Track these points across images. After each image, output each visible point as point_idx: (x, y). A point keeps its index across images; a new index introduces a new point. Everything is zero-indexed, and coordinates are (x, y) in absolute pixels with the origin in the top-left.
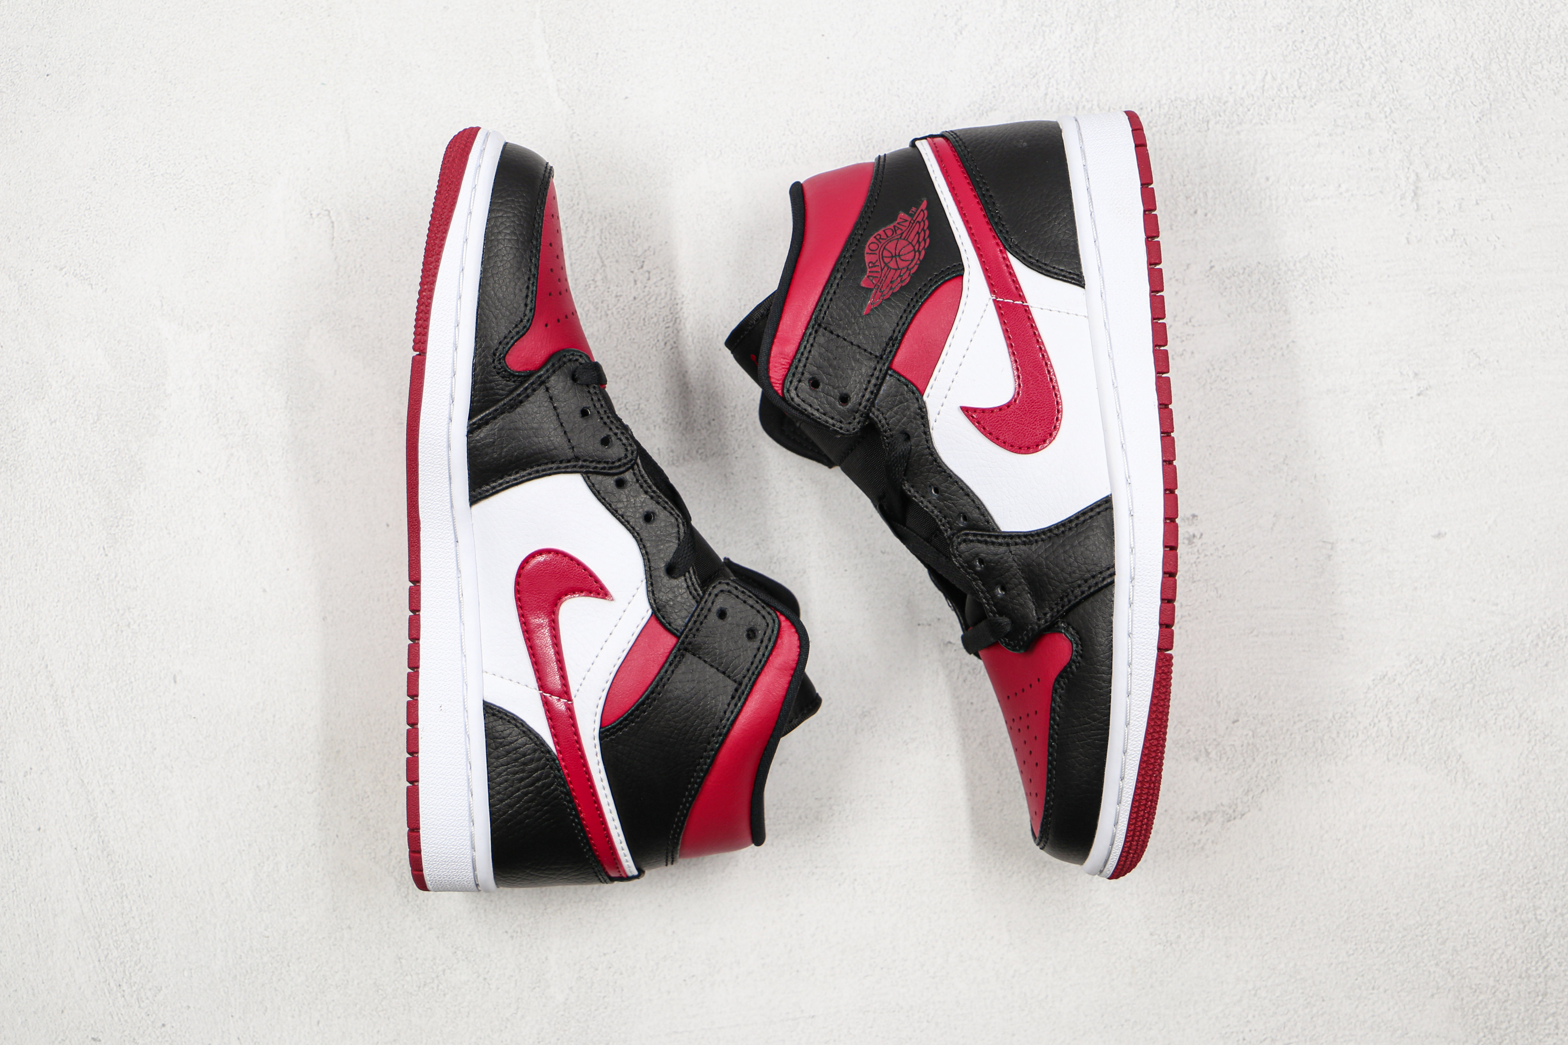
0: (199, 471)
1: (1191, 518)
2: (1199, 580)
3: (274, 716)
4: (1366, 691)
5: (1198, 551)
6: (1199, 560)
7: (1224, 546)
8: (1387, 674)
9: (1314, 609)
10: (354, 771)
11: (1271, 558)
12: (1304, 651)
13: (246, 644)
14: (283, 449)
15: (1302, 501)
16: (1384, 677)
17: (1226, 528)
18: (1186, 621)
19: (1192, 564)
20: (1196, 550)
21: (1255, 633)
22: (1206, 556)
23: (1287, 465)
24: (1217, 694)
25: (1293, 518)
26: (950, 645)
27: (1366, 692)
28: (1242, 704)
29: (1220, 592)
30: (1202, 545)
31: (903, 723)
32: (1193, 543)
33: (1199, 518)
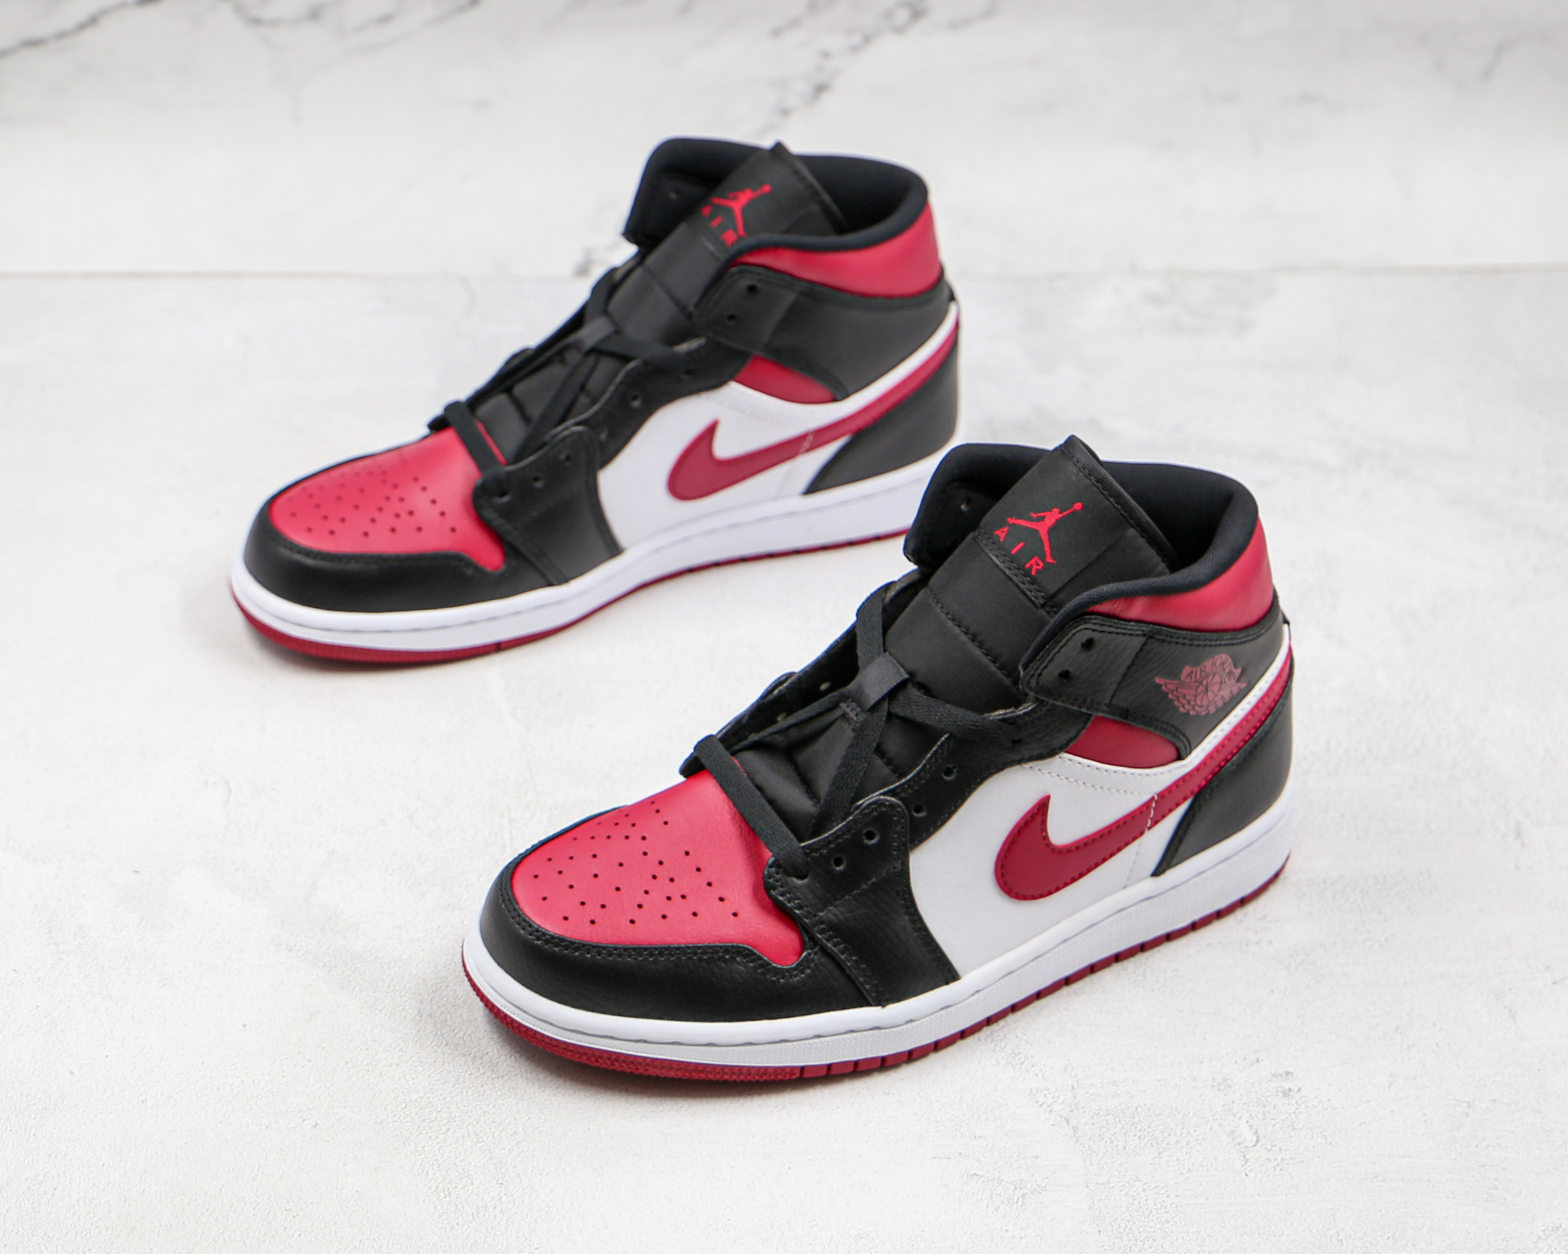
0: (15, 970)
1: (1285, 1074)
2: (1301, 1128)
3: (55, 1189)
4: (1535, 1240)
5: (1297, 1103)
6: (1298, 1110)
7: (1329, 1100)
8: (1560, 1226)
9: (1455, 1159)
10: (152, 1249)
11: (1392, 1112)
12: (1447, 1197)
13: (35, 1118)
14: (127, 958)
15: (1424, 1065)
16: (1558, 1228)
17: (1330, 1085)
18: (1288, 1164)
19: (1290, 1114)
20: (1294, 1101)
21: (1380, 1178)
22: (1307, 1107)
23: (1400, 1033)
24: (1338, 1232)
25: (1414, 1078)
26: (975, 1178)
27: (1536, 1242)
28: (1372, 1244)
29: (1329, 1140)
30: (1301, 1097)
31: (913, 1245)
32: (1290, 1095)
33: (1294, 1075)
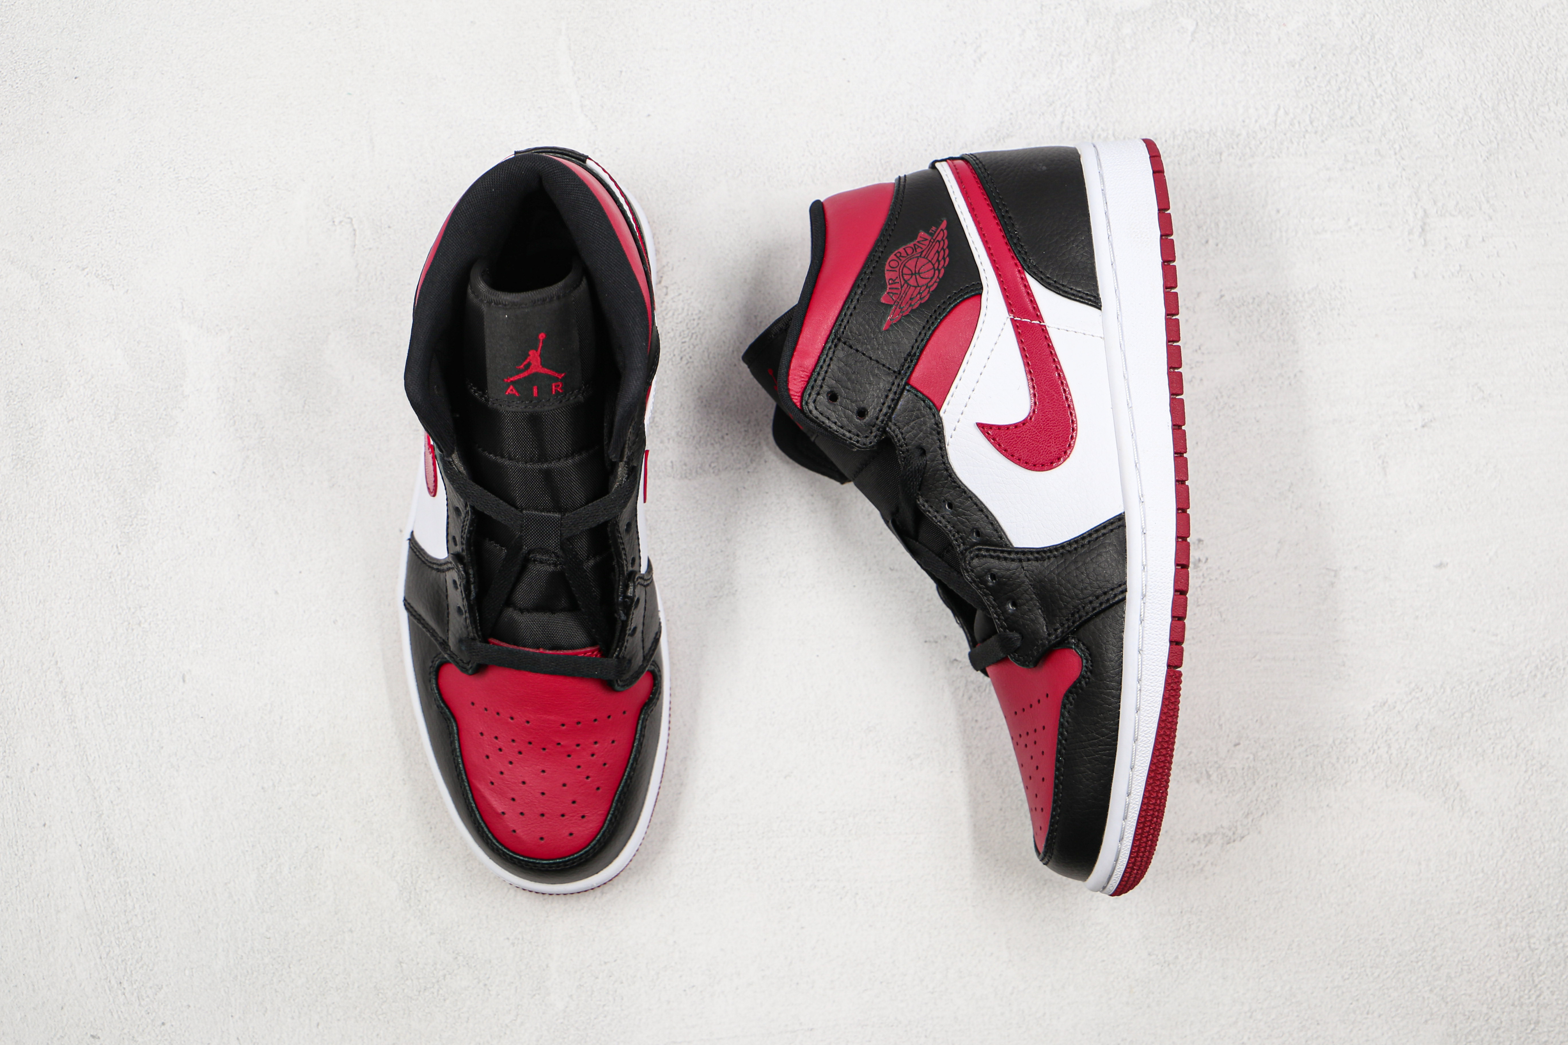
0: (214, 473)
1: (1197, 542)
2: (1204, 604)
3: (281, 718)
4: (1366, 717)
5: (1203, 575)
6: (1203, 584)
7: (1229, 571)
8: (1387, 702)
9: (1317, 635)
10: (359, 774)
11: (1275, 583)
12: (1306, 676)
13: (256, 645)
14: (299, 453)
15: (1307, 528)
16: (1384, 704)
17: (1231, 553)
18: (1190, 644)
19: (1196, 588)
20: (1201, 574)
21: (1258, 657)
22: (1211, 580)
23: (1293, 492)
24: (1220, 717)
25: (1297, 545)
26: (956, 664)
27: (1367, 719)
28: (1243, 728)
29: (1224, 616)
30: (1207, 569)
31: (907, 739)
32: (1198, 567)
33: (1205, 543)
